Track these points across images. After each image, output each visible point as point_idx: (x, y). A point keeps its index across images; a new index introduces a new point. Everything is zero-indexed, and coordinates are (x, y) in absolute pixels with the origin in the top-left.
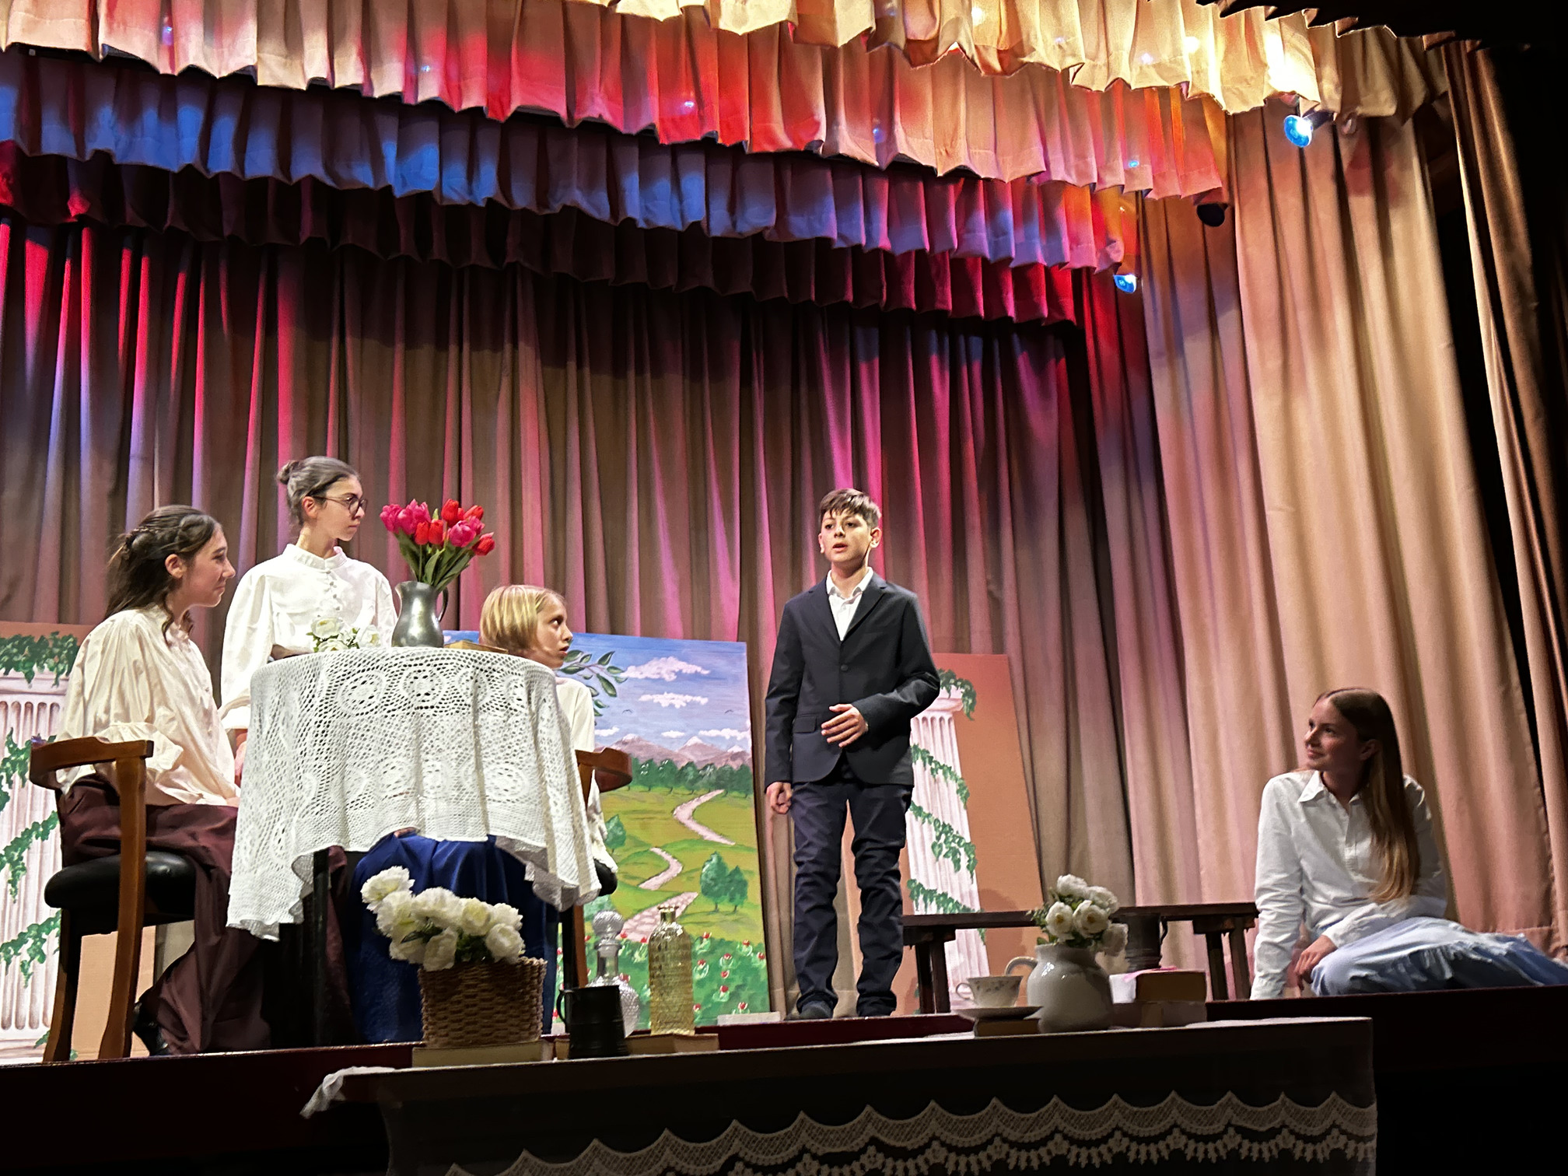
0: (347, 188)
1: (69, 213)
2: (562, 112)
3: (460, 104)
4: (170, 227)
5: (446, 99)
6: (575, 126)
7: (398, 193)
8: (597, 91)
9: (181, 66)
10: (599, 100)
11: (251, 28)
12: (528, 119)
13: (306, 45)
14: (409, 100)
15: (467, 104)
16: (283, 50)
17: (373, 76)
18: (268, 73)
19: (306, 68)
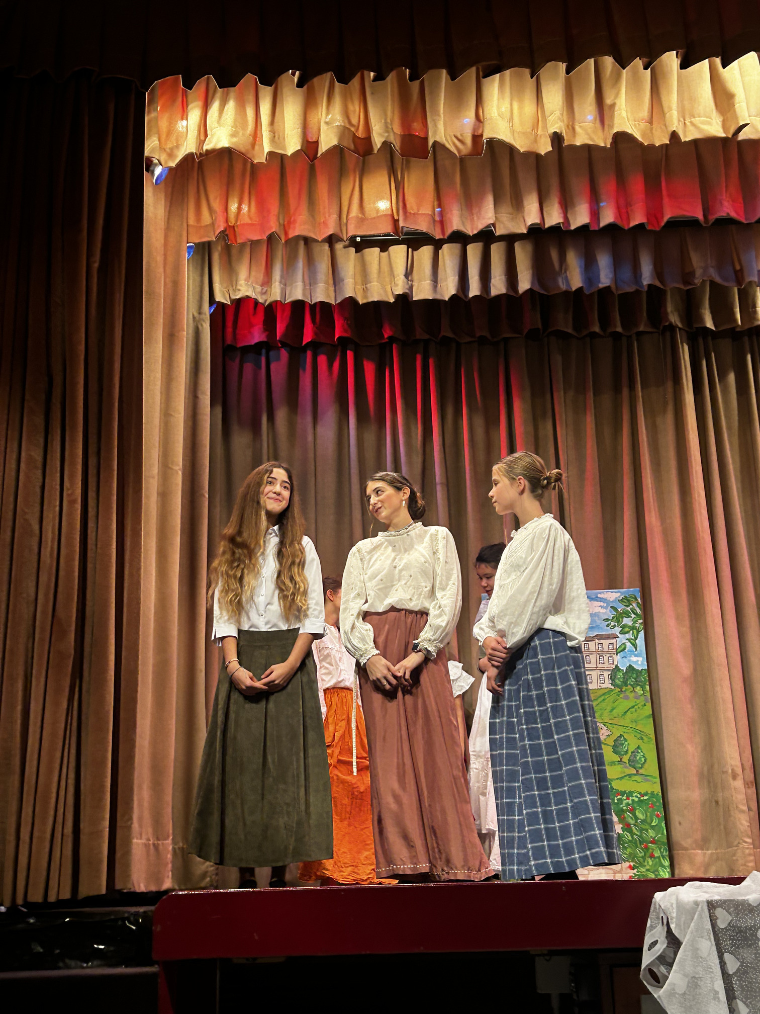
0: (552, 293)
1: (383, 336)
2: (700, 216)
3: (629, 223)
4: (444, 336)
5: (619, 223)
6: (710, 224)
7: (587, 292)
8: (724, 197)
9: (449, 232)
10: (726, 204)
11: (489, 200)
12: (674, 225)
13: (526, 203)
14: (593, 228)
15: (633, 224)
16: (510, 210)
17: (569, 216)
18: (502, 226)
19: (526, 219)
